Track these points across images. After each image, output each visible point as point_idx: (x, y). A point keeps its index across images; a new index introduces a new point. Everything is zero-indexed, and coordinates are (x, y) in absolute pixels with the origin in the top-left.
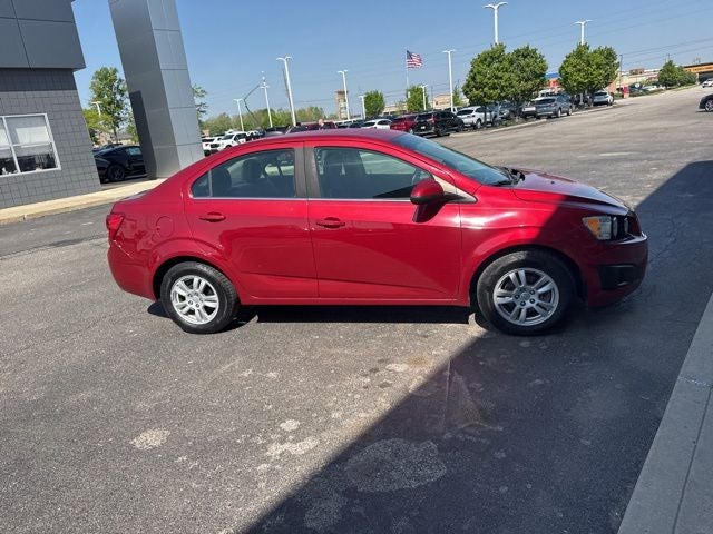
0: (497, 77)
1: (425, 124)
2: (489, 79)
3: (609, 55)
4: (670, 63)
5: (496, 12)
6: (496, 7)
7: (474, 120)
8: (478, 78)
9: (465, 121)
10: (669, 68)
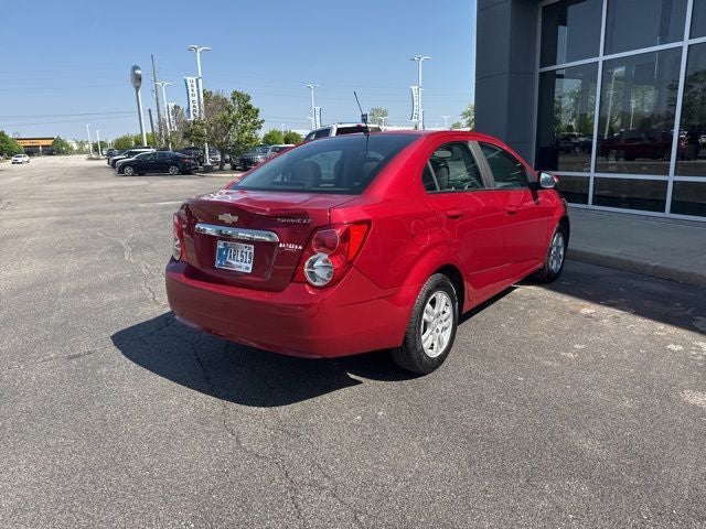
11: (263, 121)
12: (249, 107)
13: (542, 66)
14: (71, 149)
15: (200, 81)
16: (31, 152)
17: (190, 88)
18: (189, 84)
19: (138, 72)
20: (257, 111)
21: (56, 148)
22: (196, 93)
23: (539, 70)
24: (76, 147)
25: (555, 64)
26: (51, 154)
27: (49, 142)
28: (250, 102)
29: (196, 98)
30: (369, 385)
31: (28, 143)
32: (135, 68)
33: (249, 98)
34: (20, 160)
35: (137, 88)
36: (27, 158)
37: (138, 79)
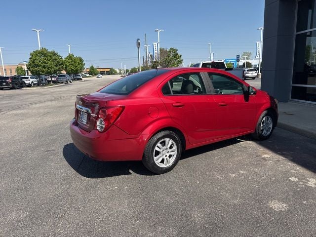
0: (45, 63)
1: (5, 82)
2: (42, 63)
3: (81, 60)
4: (92, 66)
5: (38, 33)
6: (38, 31)
7: (30, 82)
8: (36, 62)
9: (26, 82)
10: (92, 68)
11: (182, 60)
12: (177, 54)
13: (297, 31)
14: (117, 72)
15: (159, 44)
16: (102, 73)
17: (155, 47)
18: (154, 46)
19: (139, 41)
20: (181, 56)
21: (111, 72)
22: (157, 49)
23: (295, 33)
24: (118, 72)
25: (306, 29)
26: (109, 74)
27: (109, 70)
28: (177, 52)
29: (157, 52)
30: (134, 175)
31: (101, 70)
32: (138, 39)
33: (177, 50)
34: (99, 76)
35: (139, 48)
36: (101, 76)
37: (139, 44)
